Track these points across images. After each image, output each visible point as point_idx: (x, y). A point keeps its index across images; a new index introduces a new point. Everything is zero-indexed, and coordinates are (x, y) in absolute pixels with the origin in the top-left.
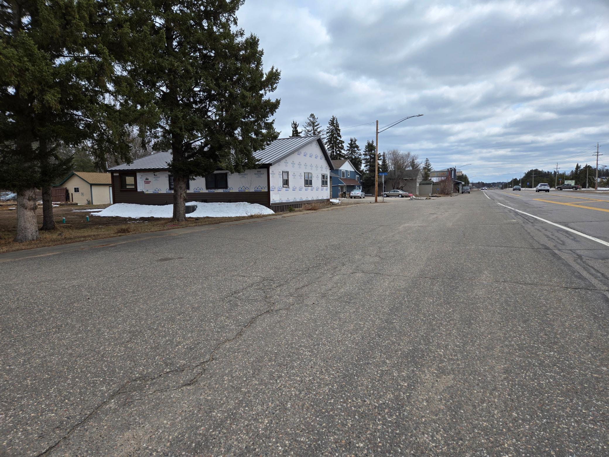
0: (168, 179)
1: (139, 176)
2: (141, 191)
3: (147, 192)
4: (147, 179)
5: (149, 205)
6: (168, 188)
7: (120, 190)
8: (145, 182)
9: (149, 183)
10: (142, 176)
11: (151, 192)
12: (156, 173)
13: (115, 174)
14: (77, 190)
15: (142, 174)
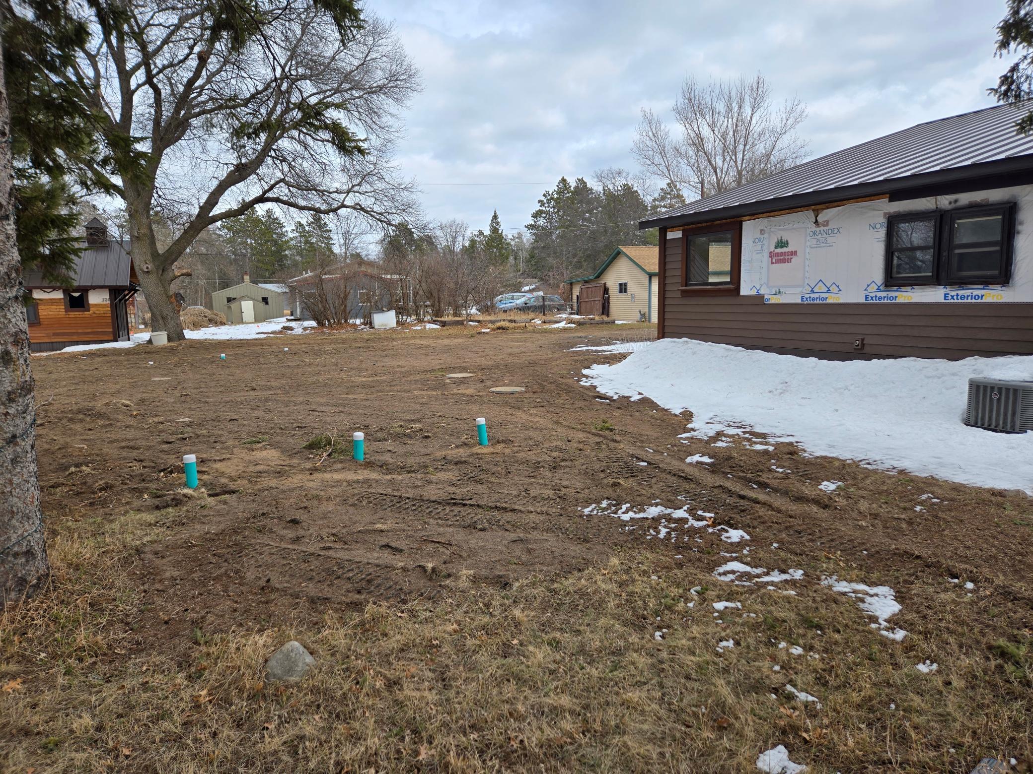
0: (882, 234)
1: (750, 230)
2: (754, 292)
3: (775, 300)
4: (782, 244)
5: (781, 351)
6: (878, 275)
7: (683, 292)
8: (771, 255)
9: (789, 261)
10: (762, 232)
11: (792, 297)
12: (827, 215)
13: (671, 235)
14: (623, 288)
15: (763, 222)
